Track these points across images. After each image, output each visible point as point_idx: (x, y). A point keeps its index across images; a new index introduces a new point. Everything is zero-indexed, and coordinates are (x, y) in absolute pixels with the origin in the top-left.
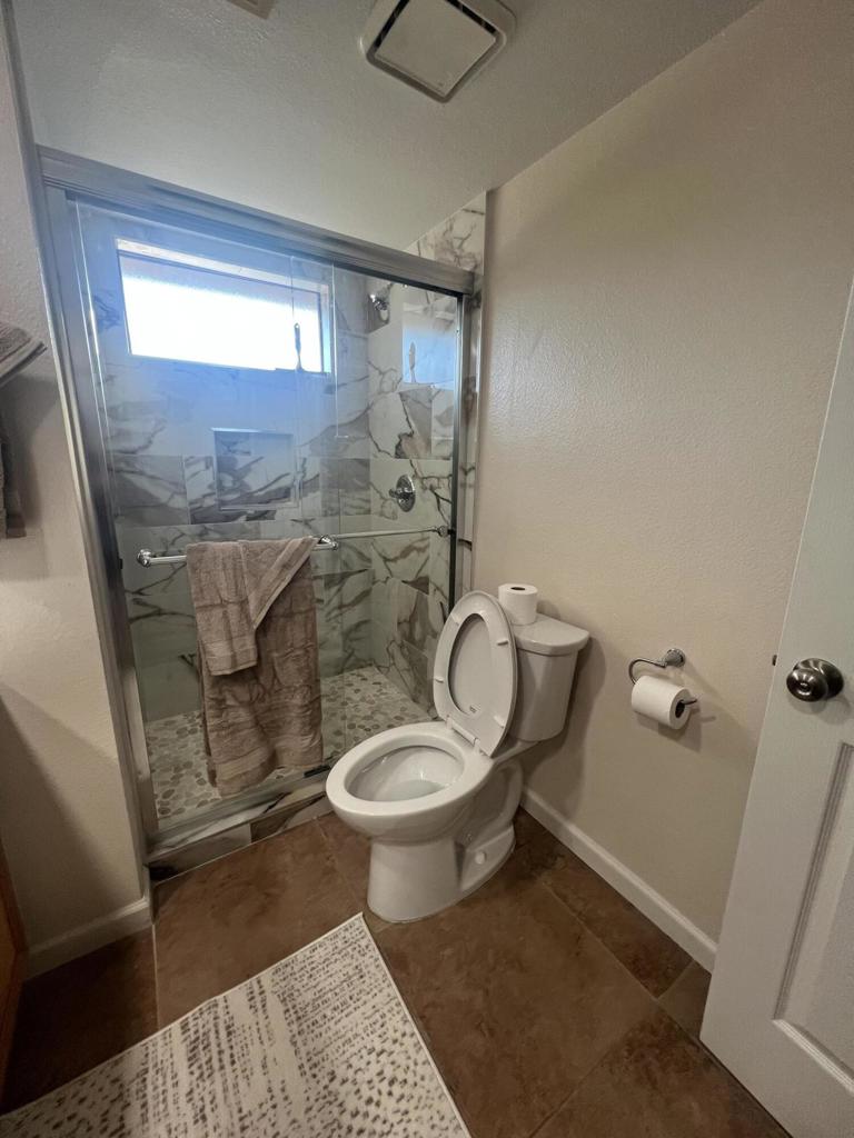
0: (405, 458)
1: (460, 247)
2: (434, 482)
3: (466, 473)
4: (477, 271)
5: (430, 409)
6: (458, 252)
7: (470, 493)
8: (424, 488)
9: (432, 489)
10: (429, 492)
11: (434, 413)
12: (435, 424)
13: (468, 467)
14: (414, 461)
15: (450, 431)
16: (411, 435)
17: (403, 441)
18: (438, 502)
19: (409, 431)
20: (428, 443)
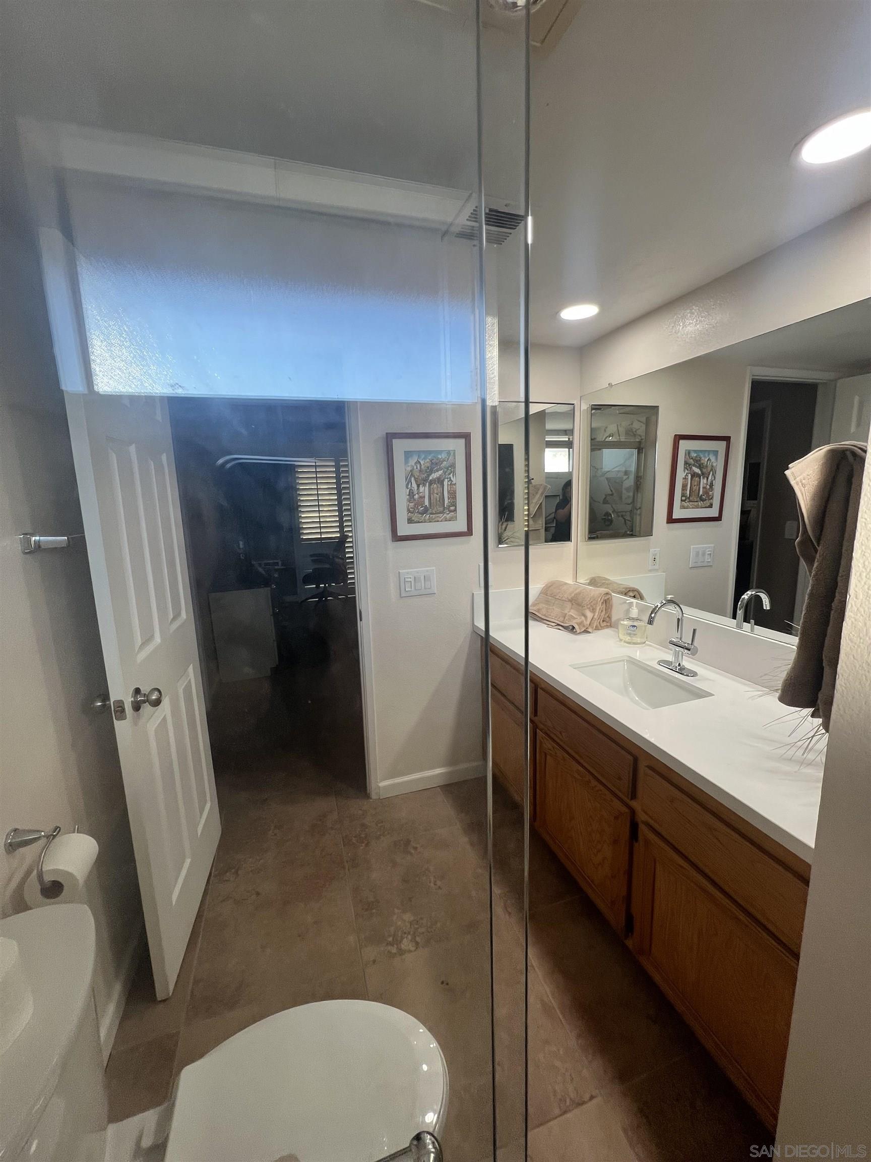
0: (609, 504)
1: (636, 431)
2: (624, 513)
3: (637, 510)
4: (642, 441)
5: (622, 485)
6: (635, 433)
7: (638, 517)
8: (619, 516)
9: (622, 516)
10: (621, 518)
11: (624, 487)
12: (624, 491)
13: (638, 508)
14: (614, 506)
15: (631, 494)
16: (612, 495)
17: (608, 497)
18: (625, 521)
19: (611, 493)
20: (621, 498)
